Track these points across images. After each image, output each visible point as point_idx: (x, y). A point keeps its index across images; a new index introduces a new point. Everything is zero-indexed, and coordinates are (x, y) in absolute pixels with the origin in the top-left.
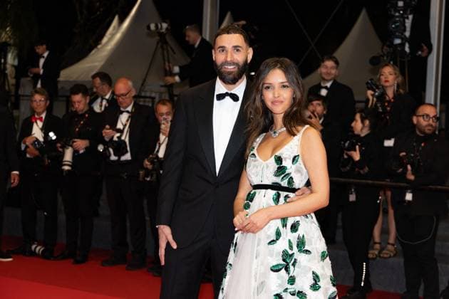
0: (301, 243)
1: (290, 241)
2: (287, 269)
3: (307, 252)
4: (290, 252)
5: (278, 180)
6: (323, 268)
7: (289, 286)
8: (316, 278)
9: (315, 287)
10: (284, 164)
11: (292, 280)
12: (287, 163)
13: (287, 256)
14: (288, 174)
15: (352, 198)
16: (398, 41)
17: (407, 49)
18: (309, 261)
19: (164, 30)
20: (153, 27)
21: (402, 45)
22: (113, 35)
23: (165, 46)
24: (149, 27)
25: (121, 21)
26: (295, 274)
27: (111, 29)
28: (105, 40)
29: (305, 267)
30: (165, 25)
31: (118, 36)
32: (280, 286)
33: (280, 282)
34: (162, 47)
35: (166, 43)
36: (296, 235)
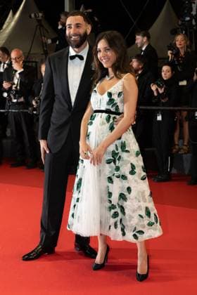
0: (123, 146)
1: (116, 145)
2: (115, 162)
3: (127, 151)
4: (117, 152)
5: (110, 107)
6: (137, 161)
7: (116, 173)
8: (133, 167)
9: (132, 172)
10: (113, 97)
11: (118, 169)
12: (115, 97)
13: (114, 154)
14: (116, 103)
15: (159, 118)
16: (188, 19)
17: (194, 23)
18: (128, 157)
19: (40, 18)
20: (33, 15)
21: (191, 21)
22: (9, 23)
23: (41, 28)
24: (30, 17)
25: (14, 13)
26: (119, 165)
27: (8, 18)
28: (5, 26)
29: (126, 160)
30: (40, 15)
31: (13, 23)
32: (111, 172)
33: (110, 169)
34: (40, 29)
35: (42, 26)
36: (120, 141)
